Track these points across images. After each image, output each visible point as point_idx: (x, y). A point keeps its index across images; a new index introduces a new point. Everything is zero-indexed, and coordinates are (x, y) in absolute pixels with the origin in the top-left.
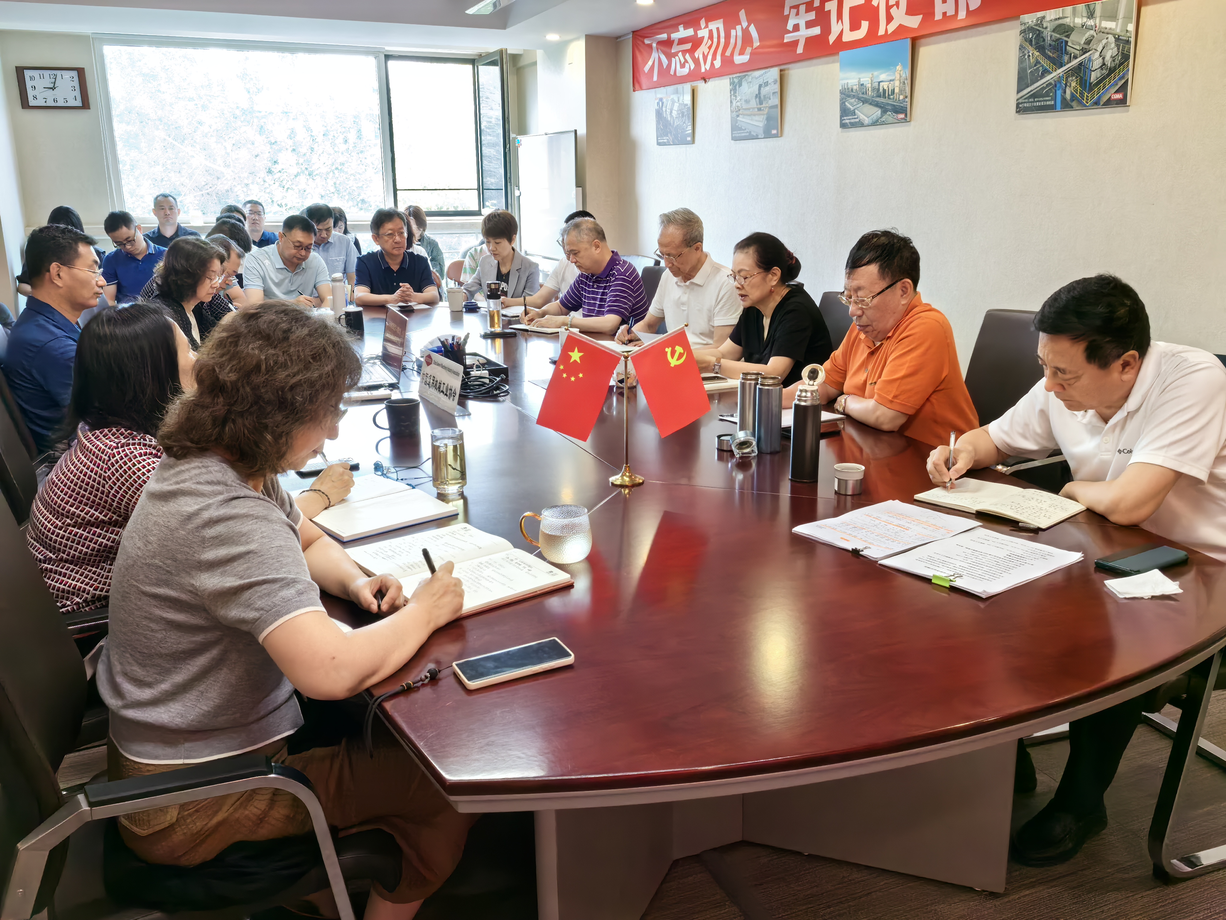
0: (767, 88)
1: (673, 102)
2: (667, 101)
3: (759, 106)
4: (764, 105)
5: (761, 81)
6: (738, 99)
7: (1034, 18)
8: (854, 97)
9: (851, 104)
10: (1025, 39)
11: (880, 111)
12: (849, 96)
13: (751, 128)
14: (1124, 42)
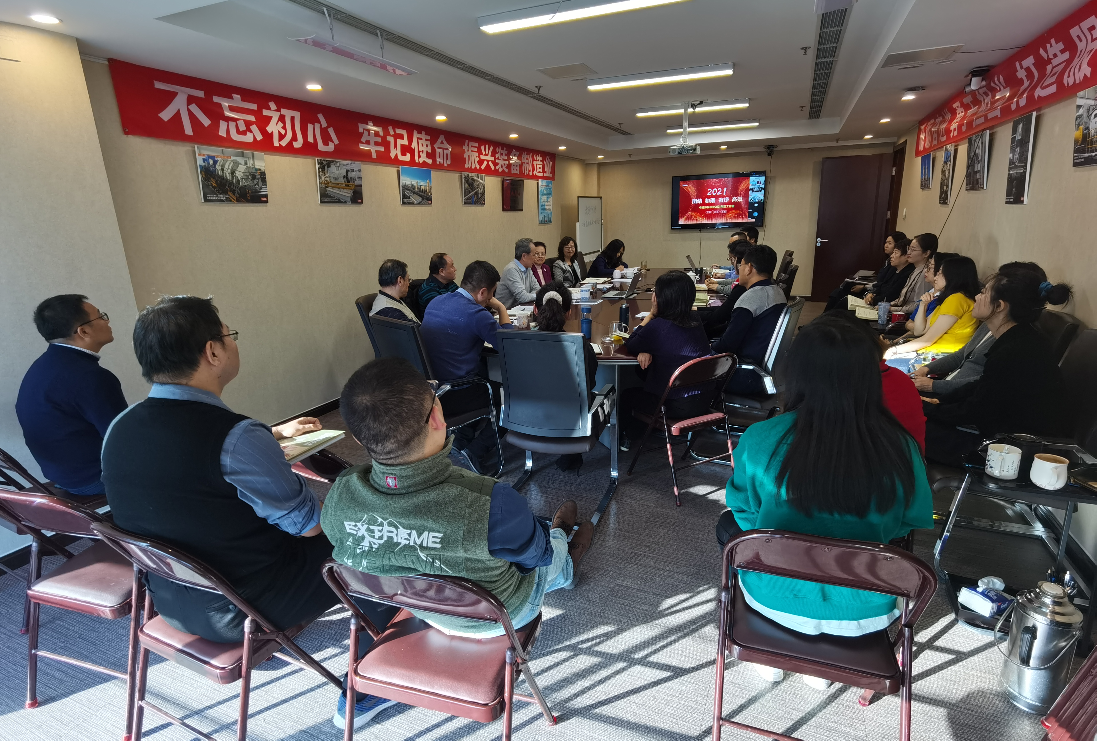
0: (353, 174)
3: (347, 183)
6: (327, 175)
7: (466, 174)
8: (409, 190)
9: (407, 193)
10: (465, 180)
11: (421, 199)
12: (407, 189)
13: (340, 196)
14: (484, 187)
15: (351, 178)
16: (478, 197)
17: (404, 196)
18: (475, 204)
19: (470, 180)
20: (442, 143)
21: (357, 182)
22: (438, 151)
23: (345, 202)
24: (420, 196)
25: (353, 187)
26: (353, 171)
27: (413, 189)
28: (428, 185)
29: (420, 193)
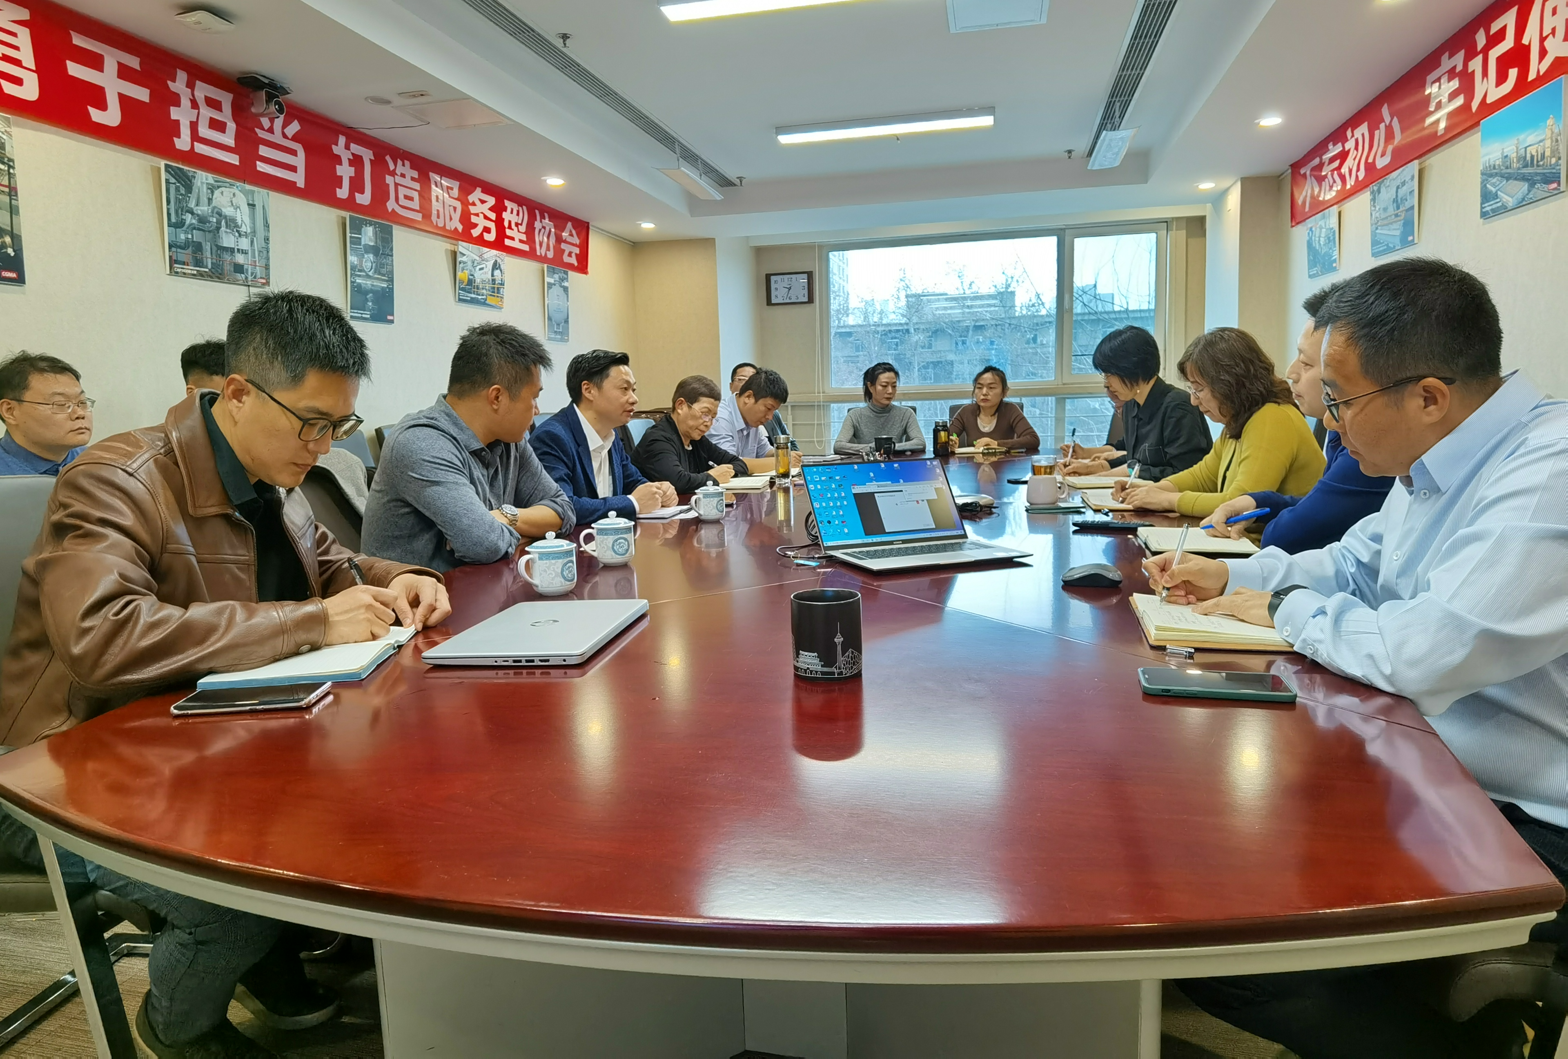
0: (1405, 188)
1: (1321, 228)
2: (1316, 229)
3: (1396, 212)
4: (1401, 209)
5: (1398, 182)
6: (1377, 209)
9: (1493, 185)
12: (1491, 176)
17: (1486, 196)
24: (1524, 178)
25: (1404, 214)
27: (1507, 168)
28: (1549, 133)
29: (1525, 171)
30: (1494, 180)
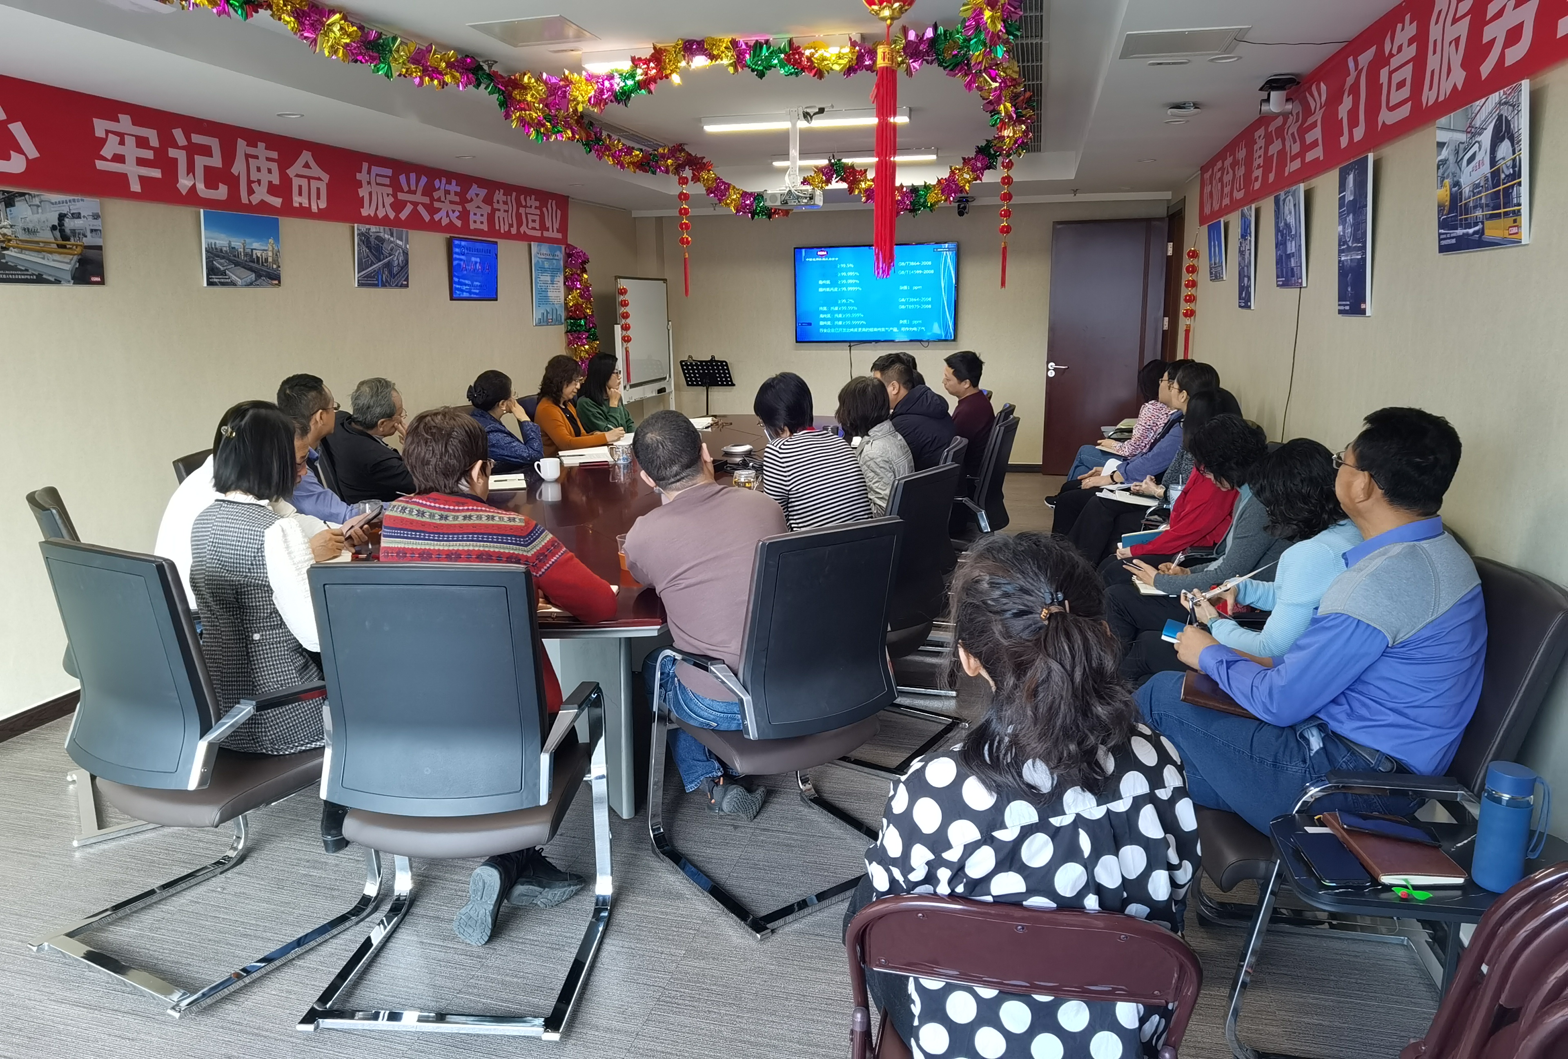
0: (78, 222)
4: (72, 241)
5: (64, 210)
7: (364, 228)
8: (223, 258)
9: (221, 264)
10: (360, 240)
11: (254, 275)
12: (218, 256)
13: (42, 270)
14: (406, 254)
15: (73, 232)
16: (390, 272)
17: (212, 271)
18: (384, 285)
19: (372, 239)
20: (307, 166)
21: (89, 240)
22: (296, 182)
23: (58, 282)
24: (251, 269)
25: (79, 250)
26: (77, 216)
27: (235, 256)
28: (271, 249)
29: (251, 264)
30: (222, 261)
